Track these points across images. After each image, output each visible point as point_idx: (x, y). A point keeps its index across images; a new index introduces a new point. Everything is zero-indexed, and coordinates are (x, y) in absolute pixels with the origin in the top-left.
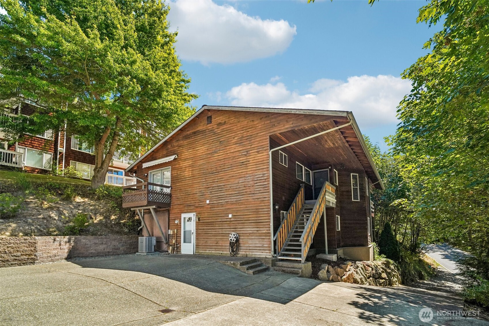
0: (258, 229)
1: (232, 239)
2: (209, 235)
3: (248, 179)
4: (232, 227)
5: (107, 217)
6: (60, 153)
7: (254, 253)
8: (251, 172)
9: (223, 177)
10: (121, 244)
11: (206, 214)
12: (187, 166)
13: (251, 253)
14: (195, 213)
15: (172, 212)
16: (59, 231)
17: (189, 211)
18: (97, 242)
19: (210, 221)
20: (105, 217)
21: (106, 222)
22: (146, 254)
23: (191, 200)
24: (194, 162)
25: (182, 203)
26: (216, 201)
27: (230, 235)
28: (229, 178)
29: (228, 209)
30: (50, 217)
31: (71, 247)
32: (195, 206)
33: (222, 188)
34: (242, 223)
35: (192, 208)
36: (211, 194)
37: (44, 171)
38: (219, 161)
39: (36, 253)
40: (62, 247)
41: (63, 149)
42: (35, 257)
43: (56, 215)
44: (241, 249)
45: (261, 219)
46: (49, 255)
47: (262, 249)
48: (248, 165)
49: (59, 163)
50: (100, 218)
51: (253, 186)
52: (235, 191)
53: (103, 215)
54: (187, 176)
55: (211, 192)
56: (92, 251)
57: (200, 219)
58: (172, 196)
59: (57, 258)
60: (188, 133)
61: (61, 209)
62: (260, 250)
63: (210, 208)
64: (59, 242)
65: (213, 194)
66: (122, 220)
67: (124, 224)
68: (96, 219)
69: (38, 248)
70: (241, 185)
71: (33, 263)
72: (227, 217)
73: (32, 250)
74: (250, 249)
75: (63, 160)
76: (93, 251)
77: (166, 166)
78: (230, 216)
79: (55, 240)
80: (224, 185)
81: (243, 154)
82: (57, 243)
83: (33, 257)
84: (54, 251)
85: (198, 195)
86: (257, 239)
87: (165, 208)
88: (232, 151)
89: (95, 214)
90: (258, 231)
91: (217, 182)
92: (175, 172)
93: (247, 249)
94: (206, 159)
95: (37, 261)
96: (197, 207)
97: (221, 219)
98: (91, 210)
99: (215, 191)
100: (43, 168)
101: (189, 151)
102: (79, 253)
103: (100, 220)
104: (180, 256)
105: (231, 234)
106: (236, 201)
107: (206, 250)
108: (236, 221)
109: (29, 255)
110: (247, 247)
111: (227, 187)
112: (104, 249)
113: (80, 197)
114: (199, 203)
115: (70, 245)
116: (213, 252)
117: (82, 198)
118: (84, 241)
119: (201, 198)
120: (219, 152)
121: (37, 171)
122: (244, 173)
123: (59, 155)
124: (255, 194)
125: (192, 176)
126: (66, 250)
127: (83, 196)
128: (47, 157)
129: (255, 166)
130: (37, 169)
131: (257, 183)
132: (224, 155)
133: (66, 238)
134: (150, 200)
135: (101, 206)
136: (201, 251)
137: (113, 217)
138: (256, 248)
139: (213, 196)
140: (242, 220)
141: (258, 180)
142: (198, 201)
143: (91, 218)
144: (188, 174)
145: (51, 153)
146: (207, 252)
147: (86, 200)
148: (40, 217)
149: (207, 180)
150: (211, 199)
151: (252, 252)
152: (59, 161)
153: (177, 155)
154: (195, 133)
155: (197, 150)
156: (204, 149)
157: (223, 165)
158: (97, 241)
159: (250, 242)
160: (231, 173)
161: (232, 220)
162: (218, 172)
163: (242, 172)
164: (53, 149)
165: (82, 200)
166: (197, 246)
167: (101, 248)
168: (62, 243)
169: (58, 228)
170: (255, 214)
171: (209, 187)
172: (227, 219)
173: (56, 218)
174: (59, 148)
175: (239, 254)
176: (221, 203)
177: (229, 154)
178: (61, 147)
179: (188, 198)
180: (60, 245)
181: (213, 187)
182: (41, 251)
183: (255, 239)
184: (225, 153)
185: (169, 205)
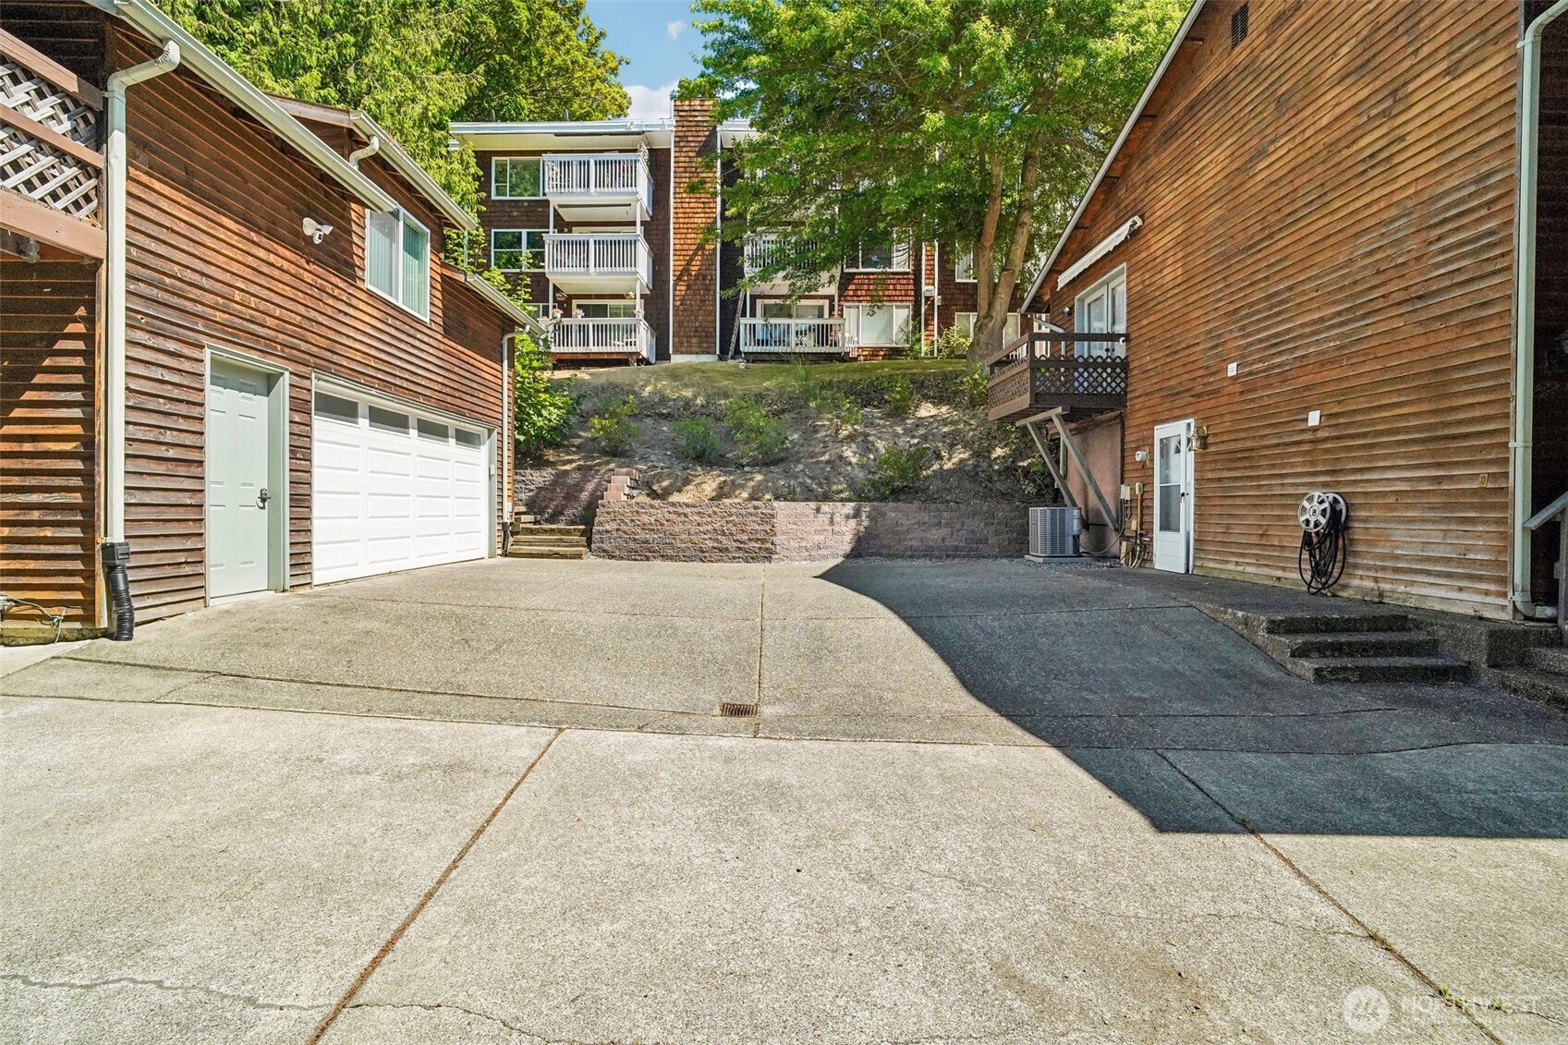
0: (1442, 473)
1: (1312, 520)
2: (1238, 502)
3: (1398, 230)
4: (1319, 469)
5: (982, 454)
6: (927, 298)
7: (1414, 590)
8: (1412, 191)
9: (1289, 250)
10: (993, 528)
11: (1228, 418)
12: (1170, 245)
13: (1402, 588)
14: (1191, 421)
15: (1132, 422)
16: (854, 491)
17: (1176, 413)
18: (926, 519)
19: (1239, 445)
20: (976, 454)
21: (976, 466)
22: (1041, 560)
23: (1182, 370)
24: (1190, 224)
25: (1156, 387)
26: (1260, 360)
27: (1305, 503)
28: (1315, 249)
29: (1307, 388)
30: (841, 457)
31: (862, 529)
32: (1193, 393)
33: (1282, 302)
34: (1364, 447)
35: (1183, 402)
36: (1243, 337)
37: (894, 353)
38: (1273, 189)
39: (774, 539)
40: (836, 528)
41: (930, 289)
42: (772, 547)
43: (855, 453)
44: (1356, 566)
45: (1459, 423)
46: (803, 544)
47: (1461, 570)
48: (1396, 160)
49: (926, 325)
50: (962, 456)
51: (1418, 259)
52: (1334, 303)
53: (971, 449)
54: (1170, 285)
55: (1243, 328)
56: (912, 543)
57: (1210, 440)
58: (1132, 366)
59: (824, 552)
60: (1172, 116)
61: (871, 438)
62: (1449, 575)
63: (1242, 393)
64: (829, 516)
65: (1249, 335)
66: (1023, 461)
67: (1026, 472)
68: (949, 459)
69: (777, 529)
70: (1365, 267)
71: (769, 559)
72: (1302, 426)
73: (766, 531)
74: (1397, 570)
75: (933, 315)
76: (915, 543)
77: (1115, 267)
78: (1314, 418)
79: (818, 510)
80: (1290, 288)
81: (1374, 112)
82: (824, 519)
83: (768, 545)
84: (816, 537)
85: (1201, 347)
86: (1433, 521)
87: (1112, 410)
88: (1325, 121)
89: (952, 446)
90: (1438, 480)
91: (1267, 278)
92: (1137, 276)
93: (1384, 569)
94: (1229, 197)
95: (776, 556)
96: (1198, 396)
97: (1279, 435)
98: (945, 436)
99: (1259, 320)
100: (894, 345)
101: (1176, 185)
102: (883, 546)
103: (962, 461)
104: (1153, 576)
105: (1311, 499)
106: (1339, 348)
107: (1227, 562)
108: (1338, 438)
109: (763, 541)
110: (1383, 557)
111: (1304, 293)
112: (943, 540)
113: (930, 405)
114: (1205, 381)
115: (859, 524)
116: (1249, 569)
117: (934, 404)
118: (894, 515)
119: (1211, 357)
120: (1272, 148)
121: (882, 353)
122: (1375, 208)
123: (926, 303)
124: (1433, 294)
125: (1185, 277)
126: (849, 537)
127: (939, 400)
128: (901, 315)
129: (1433, 152)
130: (881, 349)
131: (1440, 238)
132: (1292, 154)
133: (849, 508)
134: (1081, 389)
135: (972, 422)
136: (1211, 565)
137: (999, 452)
138: (1423, 567)
139: (1251, 344)
140: (1365, 435)
141: (1445, 221)
142: (1201, 372)
143: (939, 457)
144: (1170, 277)
145: (908, 304)
146: (1231, 567)
147: (944, 409)
148: (823, 458)
149: (1232, 280)
150: (1243, 356)
151: (1407, 583)
152: (926, 320)
153: (1141, 217)
154: (1191, 107)
155: (1197, 173)
156: (1222, 157)
157: (1286, 201)
158: (925, 517)
159: (1400, 533)
160: (1321, 223)
161: (1320, 434)
162: (1270, 236)
163: (1366, 206)
164: (912, 293)
165: (934, 412)
166: (1200, 544)
167: (935, 535)
168: (837, 519)
169: (852, 484)
170: (1430, 399)
171: (1236, 311)
172: (1302, 431)
173: (854, 460)
174: (924, 288)
175: (1345, 587)
176: (1279, 366)
177: (1311, 142)
178: (928, 284)
179: (1173, 364)
180: (832, 522)
181: (1252, 305)
182: (784, 533)
183: (1424, 520)
184: (1298, 140)
185: (1119, 400)
